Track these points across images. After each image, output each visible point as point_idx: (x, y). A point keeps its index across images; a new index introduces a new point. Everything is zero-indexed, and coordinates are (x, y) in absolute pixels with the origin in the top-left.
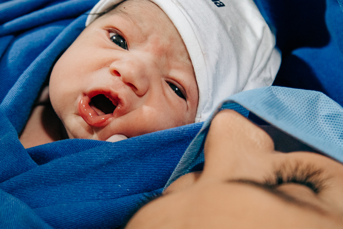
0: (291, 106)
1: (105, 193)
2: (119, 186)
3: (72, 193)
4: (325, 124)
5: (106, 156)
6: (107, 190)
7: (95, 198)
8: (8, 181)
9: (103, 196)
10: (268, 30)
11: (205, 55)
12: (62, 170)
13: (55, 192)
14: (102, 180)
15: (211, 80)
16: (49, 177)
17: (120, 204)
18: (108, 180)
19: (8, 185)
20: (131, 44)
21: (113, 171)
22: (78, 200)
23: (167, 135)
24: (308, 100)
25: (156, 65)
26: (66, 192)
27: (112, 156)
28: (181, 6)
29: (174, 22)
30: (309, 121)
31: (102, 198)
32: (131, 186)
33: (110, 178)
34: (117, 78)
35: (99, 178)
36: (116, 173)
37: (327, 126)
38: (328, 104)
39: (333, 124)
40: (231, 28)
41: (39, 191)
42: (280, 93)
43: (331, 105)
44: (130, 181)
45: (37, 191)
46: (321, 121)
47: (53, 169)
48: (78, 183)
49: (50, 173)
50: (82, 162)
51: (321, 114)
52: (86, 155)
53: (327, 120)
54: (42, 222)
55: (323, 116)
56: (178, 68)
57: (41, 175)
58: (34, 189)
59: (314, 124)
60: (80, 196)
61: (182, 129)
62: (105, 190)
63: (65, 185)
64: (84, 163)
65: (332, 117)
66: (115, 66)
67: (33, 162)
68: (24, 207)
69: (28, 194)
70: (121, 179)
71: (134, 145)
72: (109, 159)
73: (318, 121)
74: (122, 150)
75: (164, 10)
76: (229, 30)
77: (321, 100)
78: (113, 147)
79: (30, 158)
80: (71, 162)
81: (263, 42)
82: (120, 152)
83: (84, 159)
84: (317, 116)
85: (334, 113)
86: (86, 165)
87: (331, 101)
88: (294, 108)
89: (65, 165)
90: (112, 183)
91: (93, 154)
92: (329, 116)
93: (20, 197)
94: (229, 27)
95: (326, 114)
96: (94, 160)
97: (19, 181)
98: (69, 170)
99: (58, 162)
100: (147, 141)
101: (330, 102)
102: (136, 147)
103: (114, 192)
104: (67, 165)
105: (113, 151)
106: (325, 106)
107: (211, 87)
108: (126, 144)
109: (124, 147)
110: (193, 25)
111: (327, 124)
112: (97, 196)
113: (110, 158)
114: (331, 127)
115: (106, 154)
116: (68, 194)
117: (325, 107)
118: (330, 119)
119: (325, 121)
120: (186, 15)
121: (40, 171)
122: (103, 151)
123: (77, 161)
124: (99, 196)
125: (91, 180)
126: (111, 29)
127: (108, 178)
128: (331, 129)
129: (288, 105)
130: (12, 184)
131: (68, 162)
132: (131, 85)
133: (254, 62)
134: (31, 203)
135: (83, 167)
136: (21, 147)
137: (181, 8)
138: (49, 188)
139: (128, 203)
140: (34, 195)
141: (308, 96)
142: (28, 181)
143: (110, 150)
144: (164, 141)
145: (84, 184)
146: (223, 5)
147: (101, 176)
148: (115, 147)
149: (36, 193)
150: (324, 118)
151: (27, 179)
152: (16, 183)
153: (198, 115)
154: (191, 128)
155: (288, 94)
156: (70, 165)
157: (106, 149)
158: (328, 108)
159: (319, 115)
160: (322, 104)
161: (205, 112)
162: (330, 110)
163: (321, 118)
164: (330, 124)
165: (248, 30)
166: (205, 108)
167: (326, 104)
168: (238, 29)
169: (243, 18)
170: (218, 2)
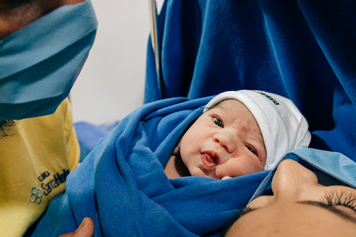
0: (324, 159)
2: (222, 205)
3: (194, 207)
5: (216, 188)
6: (215, 207)
7: (207, 210)
8: (158, 196)
9: (212, 210)
10: (304, 119)
11: (270, 131)
12: (189, 193)
13: (184, 205)
15: (273, 145)
20: (225, 124)
21: (219, 196)
24: (333, 157)
25: (239, 136)
26: (191, 205)
27: (219, 188)
28: (256, 103)
29: (251, 112)
30: (335, 169)
32: (229, 206)
34: (217, 144)
35: (211, 200)
39: (349, 172)
40: (283, 116)
41: (175, 204)
43: (347, 160)
46: (341, 170)
47: (184, 192)
48: (198, 201)
49: (182, 194)
50: (201, 190)
53: (345, 169)
54: (177, 223)
55: (342, 166)
56: (252, 139)
57: (177, 195)
59: (338, 171)
60: (199, 209)
63: (190, 201)
65: (348, 168)
66: (216, 136)
67: (173, 187)
68: (166, 212)
72: (217, 190)
73: (339, 169)
75: (246, 105)
77: (340, 157)
79: (171, 184)
81: (302, 125)
84: (339, 167)
85: (350, 165)
87: (347, 158)
89: (192, 190)
90: (217, 203)
92: (346, 167)
94: (282, 115)
95: (345, 166)
96: (209, 189)
98: (194, 193)
99: (187, 188)
103: (219, 208)
105: (220, 185)
107: (273, 149)
109: (227, 183)
110: (263, 114)
111: (345, 171)
114: (348, 173)
115: (216, 186)
117: (343, 162)
118: (347, 168)
119: (344, 170)
120: (259, 108)
122: (214, 184)
123: (199, 188)
124: (210, 210)
126: (214, 116)
127: (215, 200)
128: (348, 174)
129: (322, 158)
132: (225, 147)
133: (297, 136)
136: (166, 177)
137: (256, 104)
140: (172, 206)
141: (333, 154)
146: (278, 104)
148: (221, 183)
150: (343, 168)
153: (266, 165)
156: (194, 191)
157: (216, 183)
158: (346, 162)
159: (340, 166)
160: (341, 160)
161: (270, 164)
162: (347, 163)
163: (341, 168)
164: (347, 172)
165: (293, 118)
166: (270, 161)
167: (344, 160)
168: (287, 117)
169: (289, 111)
170: (276, 102)
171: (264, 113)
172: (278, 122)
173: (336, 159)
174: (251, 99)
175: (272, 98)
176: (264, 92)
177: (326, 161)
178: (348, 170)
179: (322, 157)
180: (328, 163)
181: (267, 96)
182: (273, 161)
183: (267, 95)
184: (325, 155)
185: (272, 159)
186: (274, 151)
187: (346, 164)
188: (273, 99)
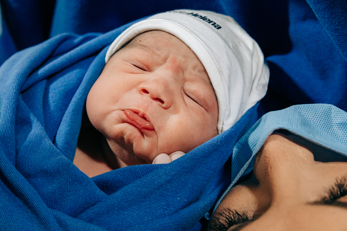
0: (313, 120)
1: (169, 207)
2: (178, 198)
3: (142, 213)
4: (339, 131)
5: (165, 177)
6: (169, 204)
7: (162, 213)
8: (85, 213)
9: (168, 211)
11: (221, 72)
12: (131, 196)
13: (128, 214)
14: (164, 197)
16: (120, 203)
17: (185, 216)
18: (169, 196)
19: (87, 216)
21: (171, 187)
22: (149, 218)
24: (324, 113)
26: (136, 213)
27: (169, 176)
31: (167, 212)
32: (187, 196)
33: (170, 194)
35: (161, 196)
36: (174, 188)
37: (341, 131)
38: (340, 114)
40: (232, 46)
41: (113, 216)
42: (303, 110)
43: (342, 115)
44: (185, 192)
45: (112, 216)
46: (335, 128)
47: (123, 196)
48: (144, 203)
49: (121, 200)
50: (146, 186)
51: (334, 122)
52: (149, 180)
53: (340, 127)
55: (337, 124)
57: (113, 203)
58: (110, 216)
60: (150, 215)
61: (216, 141)
62: (168, 204)
63: (135, 207)
64: (148, 186)
66: (143, 85)
67: (102, 192)
69: (104, 220)
70: (179, 192)
71: (184, 163)
72: (168, 179)
73: (333, 129)
74: (176, 169)
76: (231, 47)
77: (332, 111)
78: (169, 168)
79: (99, 189)
80: (137, 187)
82: (175, 171)
83: (148, 183)
84: (332, 125)
86: (150, 187)
88: (315, 121)
89: (133, 191)
90: (172, 198)
91: (154, 177)
92: (342, 124)
93: (99, 224)
94: (231, 44)
95: (339, 122)
96: (156, 182)
97: (96, 211)
98: (137, 195)
99: (126, 189)
100: (194, 157)
101: (341, 112)
102: (187, 164)
103: (175, 204)
104: (134, 191)
105: (170, 171)
106: (337, 115)
108: (179, 163)
109: (178, 166)
111: (340, 130)
112: (163, 212)
113: (168, 177)
115: (165, 175)
116: (139, 214)
117: (337, 117)
118: (343, 126)
119: (339, 128)
121: (113, 199)
122: (161, 173)
123: (142, 185)
124: (164, 211)
125: (155, 199)
127: (168, 194)
130: (90, 215)
131: (135, 188)
134: (110, 228)
135: (147, 190)
137: (194, 35)
138: (122, 212)
139: (190, 213)
140: (110, 221)
141: (323, 109)
142: (103, 210)
143: (167, 171)
144: (205, 154)
145: (150, 203)
146: (220, 27)
147: (162, 194)
148: (171, 168)
149: (112, 219)
150: (338, 126)
151: (103, 209)
152: (94, 213)
153: (221, 123)
154: (222, 137)
155: (308, 110)
156: (137, 190)
157: (163, 171)
158: (340, 118)
159: (333, 123)
160: (334, 114)
161: (226, 120)
162: (342, 119)
163: (335, 126)
164: (343, 130)
165: (243, 45)
166: (225, 116)
167: (337, 114)
168: (237, 46)
169: (236, 36)
170: (216, 25)
171: (208, 47)
172: (228, 56)
173: (328, 115)
174: (185, 28)
175: (209, 20)
176: (195, 12)
177: (316, 122)
178: (344, 128)
179: (311, 116)
180: (318, 124)
181: (202, 18)
182: (229, 115)
183: (201, 16)
184: (314, 114)
185: (227, 113)
186: (228, 101)
187: (341, 121)
188: (211, 20)
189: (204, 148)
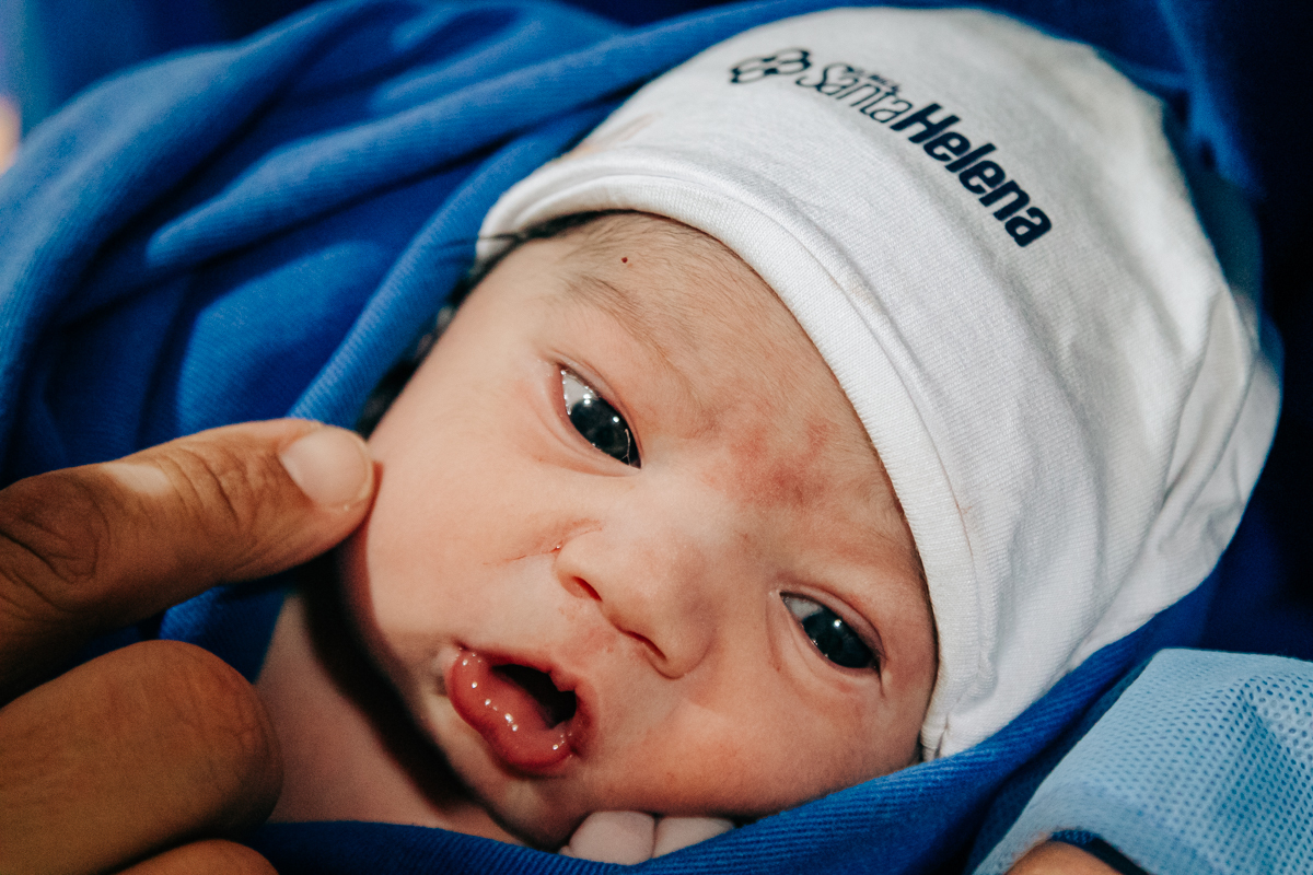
23: (816, 833)
25: (751, 544)
34: (587, 605)
56: (846, 551)
66: (579, 561)
107: (989, 631)
132: (638, 638)
137: (869, 309)
146: (1044, 227)
161: (963, 711)
166: (964, 698)
170: (1022, 212)
175: (998, 176)
181: (961, 159)
182: (982, 698)
183: (962, 146)
185: (974, 690)
189: (805, 831)
